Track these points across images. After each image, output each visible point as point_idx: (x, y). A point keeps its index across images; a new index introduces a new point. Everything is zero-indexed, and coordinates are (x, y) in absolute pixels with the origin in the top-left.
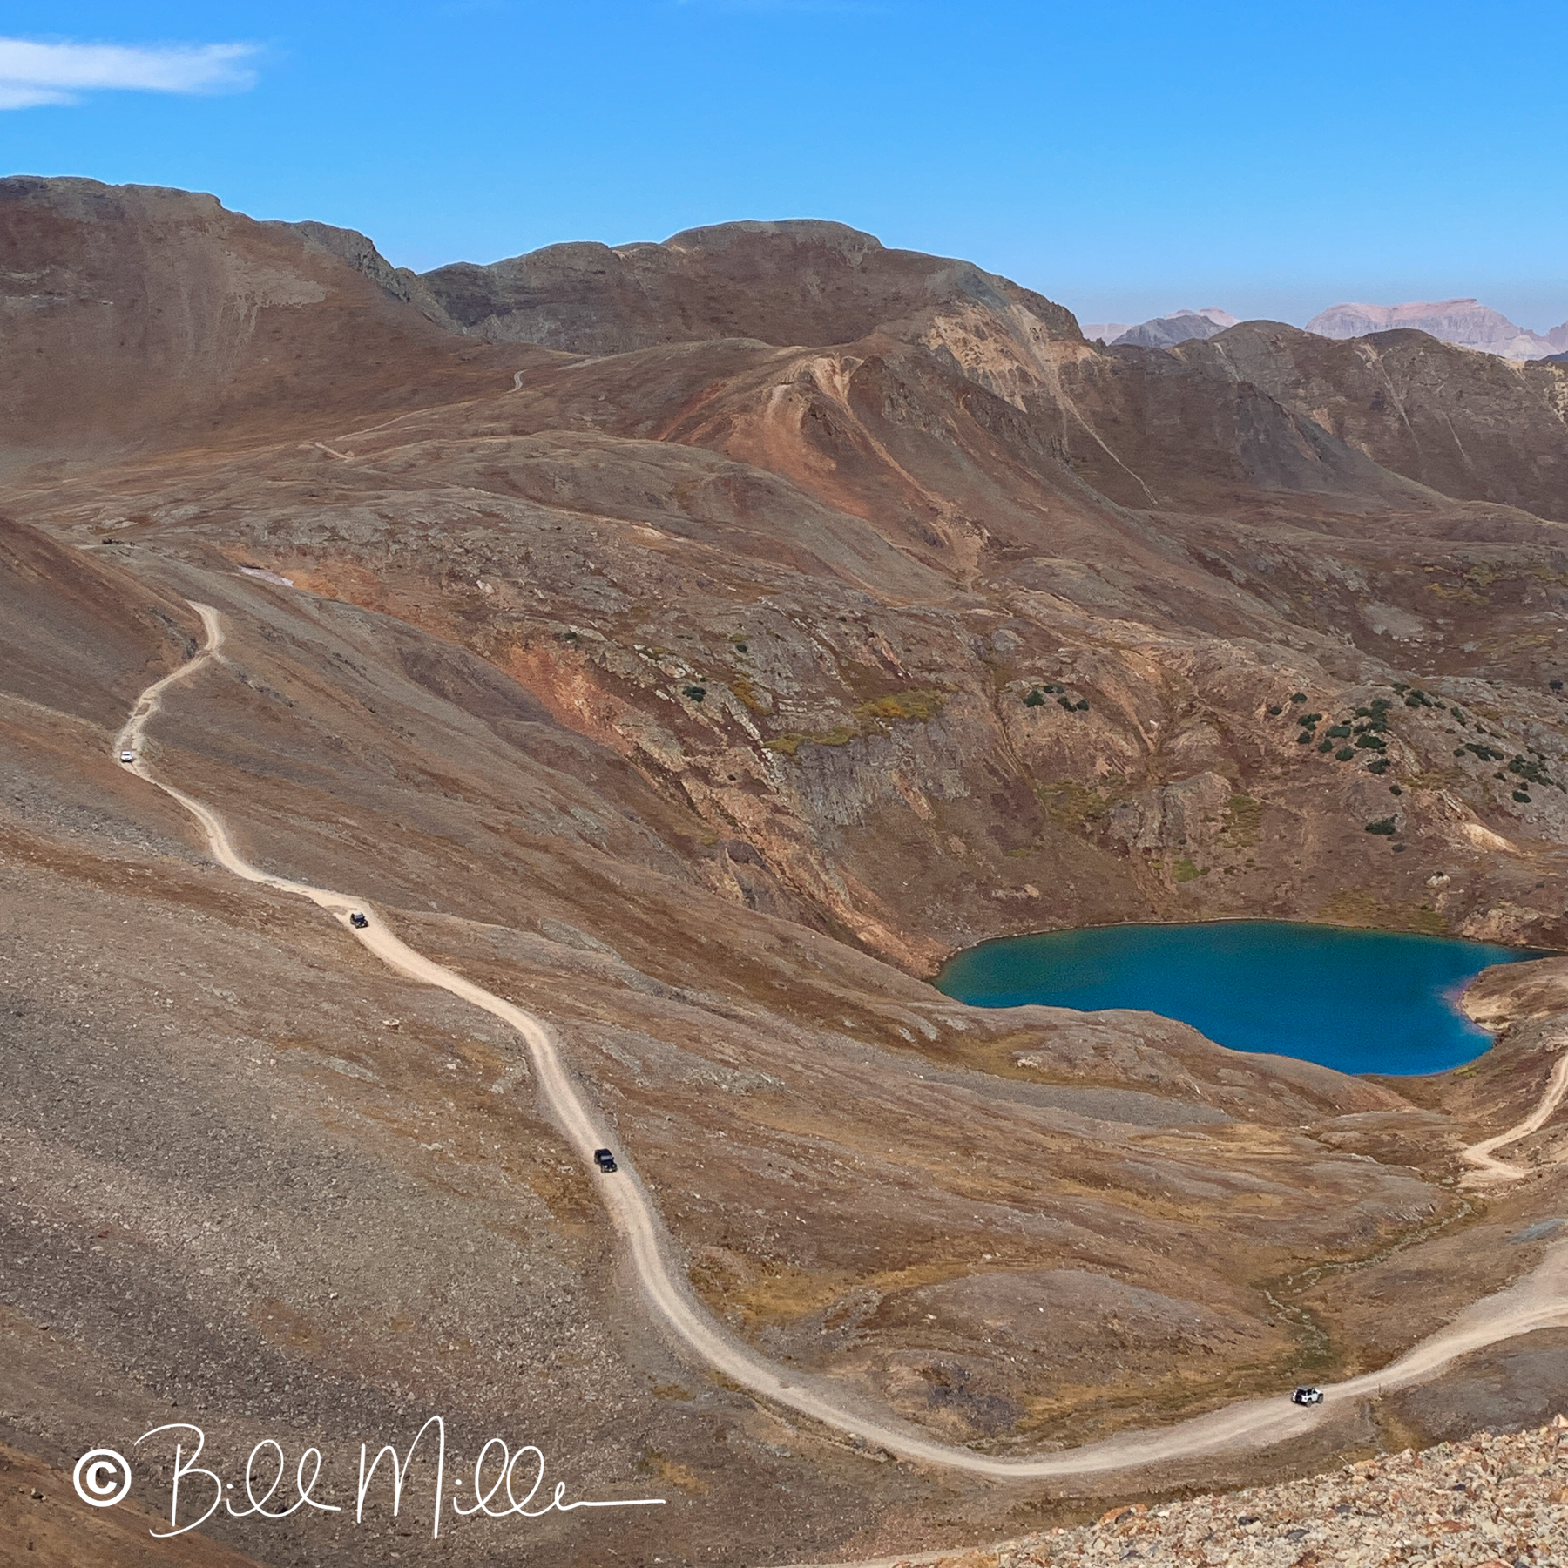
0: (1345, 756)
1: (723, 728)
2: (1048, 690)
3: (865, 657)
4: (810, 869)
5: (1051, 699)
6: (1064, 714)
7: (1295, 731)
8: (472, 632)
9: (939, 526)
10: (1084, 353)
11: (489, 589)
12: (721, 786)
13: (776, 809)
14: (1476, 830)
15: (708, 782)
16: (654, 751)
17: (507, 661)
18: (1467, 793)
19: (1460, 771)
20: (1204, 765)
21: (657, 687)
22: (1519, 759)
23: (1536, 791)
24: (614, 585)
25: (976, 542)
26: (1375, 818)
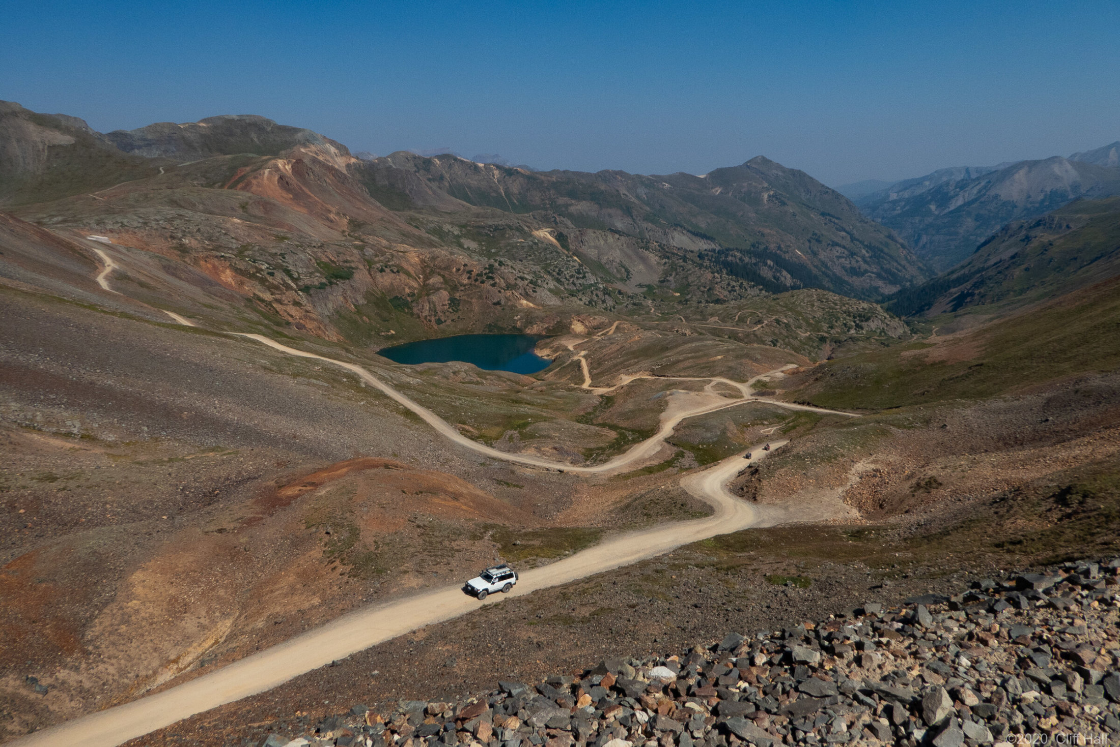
0: (483, 282)
1: (283, 285)
2: (386, 267)
3: (324, 259)
4: (322, 330)
5: (387, 270)
6: (393, 275)
7: (465, 276)
8: (184, 257)
9: (332, 216)
10: (353, 160)
11: (187, 241)
12: (286, 305)
13: (307, 311)
14: (524, 302)
15: (281, 304)
16: (261, 295)
17: (200, 266)
18: (520, 291)
19: (516, 285)
20: (439, 289)
21: (257, 272)
22: (532, 280)
23: (538, 289)
24: (233, 238)
25: (345, 221)
26: (495, 301)
